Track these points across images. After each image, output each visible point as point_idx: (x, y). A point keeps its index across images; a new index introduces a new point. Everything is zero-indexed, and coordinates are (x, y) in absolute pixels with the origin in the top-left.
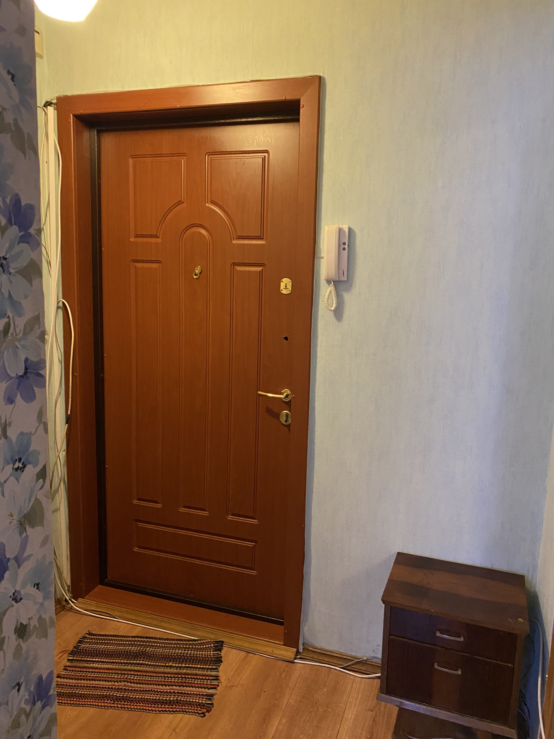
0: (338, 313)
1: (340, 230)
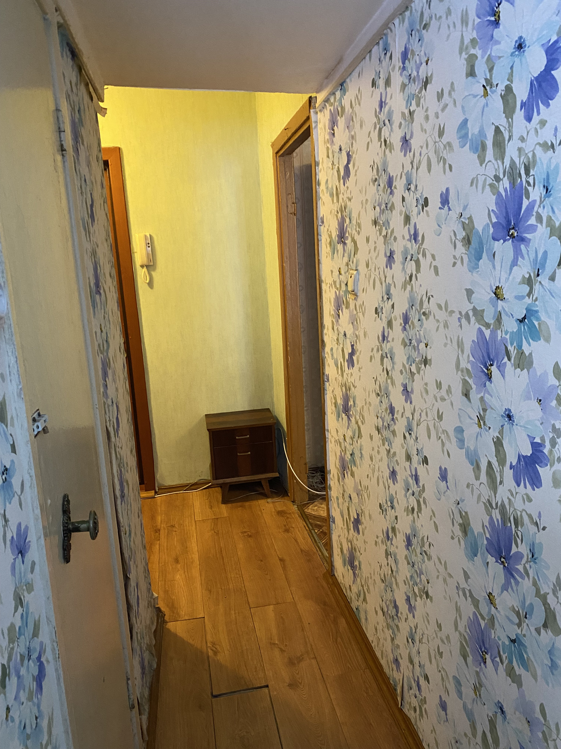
0: (151, 284)
1: (146, 236)
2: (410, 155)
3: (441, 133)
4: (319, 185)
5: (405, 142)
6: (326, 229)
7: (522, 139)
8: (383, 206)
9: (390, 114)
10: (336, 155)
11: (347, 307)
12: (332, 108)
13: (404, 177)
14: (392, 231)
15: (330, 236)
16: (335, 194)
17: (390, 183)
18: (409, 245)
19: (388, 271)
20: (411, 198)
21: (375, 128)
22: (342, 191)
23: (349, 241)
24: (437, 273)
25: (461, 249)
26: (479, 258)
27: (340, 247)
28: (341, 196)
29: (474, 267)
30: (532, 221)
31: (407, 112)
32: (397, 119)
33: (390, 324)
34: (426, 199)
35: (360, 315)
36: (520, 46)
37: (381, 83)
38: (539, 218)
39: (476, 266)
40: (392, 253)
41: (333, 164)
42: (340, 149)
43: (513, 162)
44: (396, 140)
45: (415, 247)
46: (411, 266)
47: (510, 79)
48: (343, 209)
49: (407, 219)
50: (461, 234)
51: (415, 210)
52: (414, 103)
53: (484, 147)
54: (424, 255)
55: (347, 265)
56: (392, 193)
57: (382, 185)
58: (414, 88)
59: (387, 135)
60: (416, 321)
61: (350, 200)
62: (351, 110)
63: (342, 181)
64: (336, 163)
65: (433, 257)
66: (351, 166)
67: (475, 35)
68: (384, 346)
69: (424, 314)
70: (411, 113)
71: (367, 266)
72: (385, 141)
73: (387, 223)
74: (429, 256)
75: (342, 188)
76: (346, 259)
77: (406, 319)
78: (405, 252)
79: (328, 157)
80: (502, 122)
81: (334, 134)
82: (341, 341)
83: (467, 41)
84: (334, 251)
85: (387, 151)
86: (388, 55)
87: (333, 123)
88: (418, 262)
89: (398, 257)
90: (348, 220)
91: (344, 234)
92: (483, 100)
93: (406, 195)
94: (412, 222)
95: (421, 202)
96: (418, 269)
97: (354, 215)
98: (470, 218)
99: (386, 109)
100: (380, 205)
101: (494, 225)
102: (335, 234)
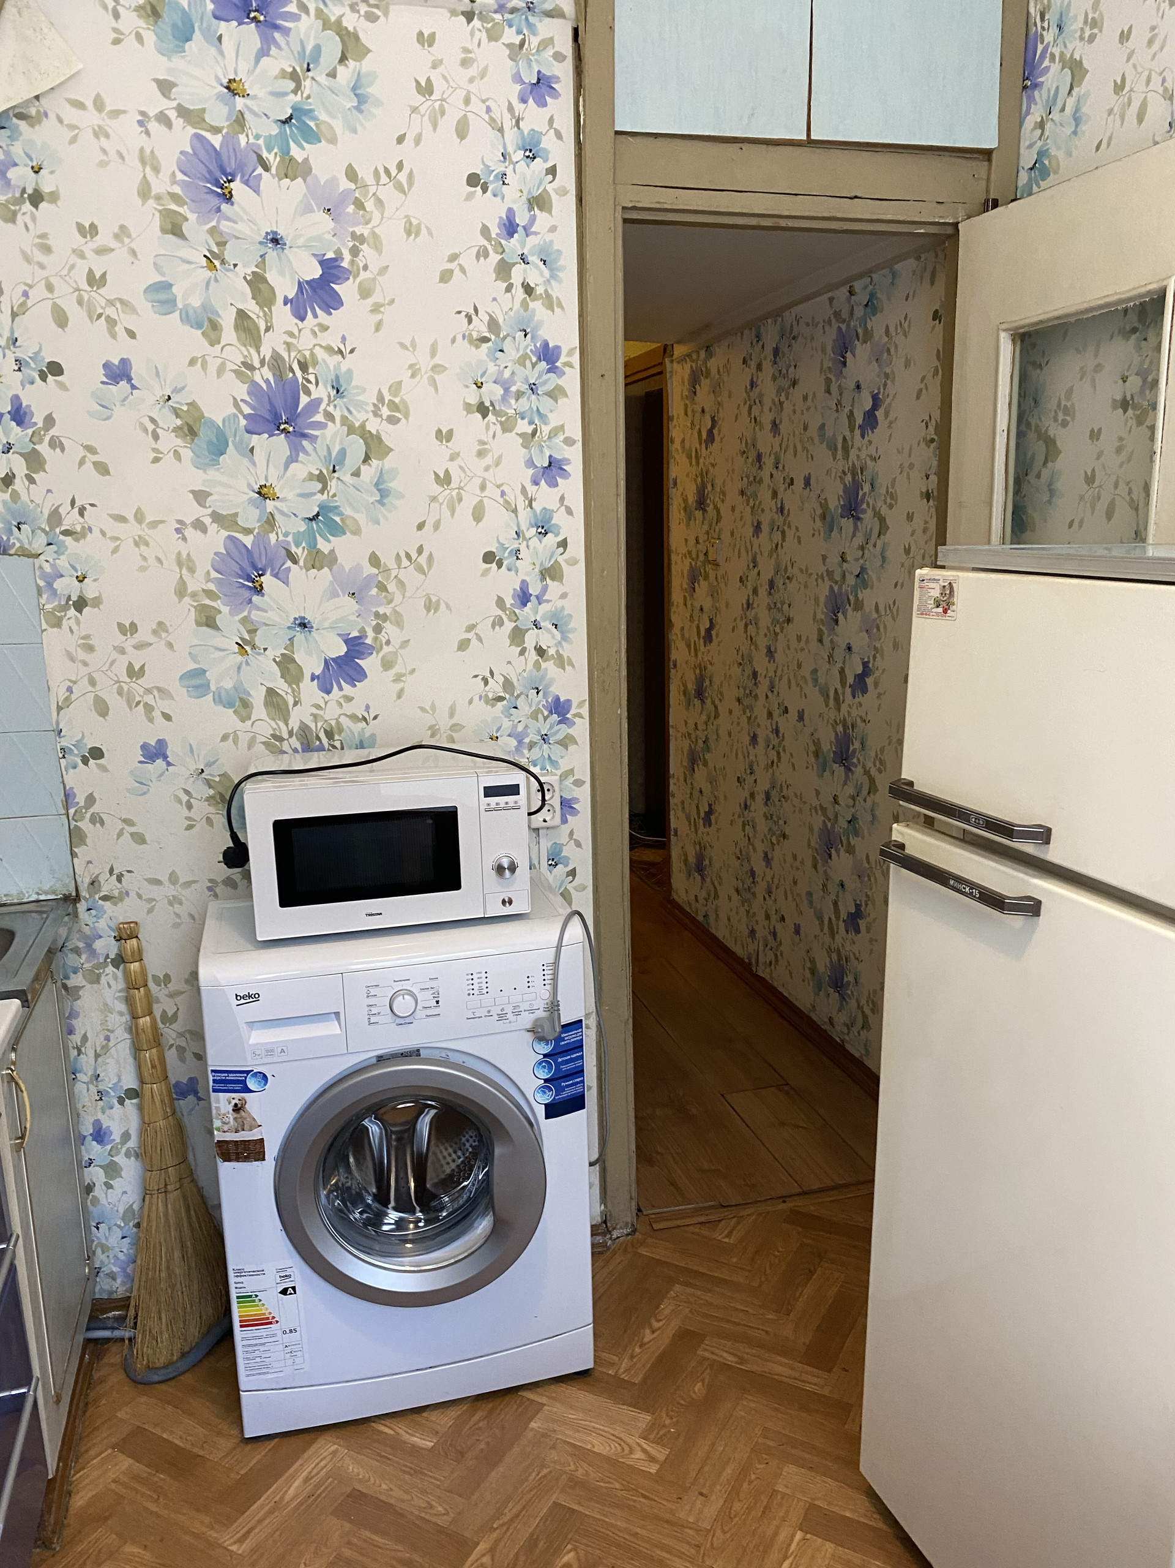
2: (778, 439)
3: (805, 428)
4: (672, 442)
5: (775, 426)
6: (679, 493)
7: (859, 449)
8: (751, 479)
9: (761, 396)
10: (698, 416)
11: (706, 578)
12: (694, 365)
13: (773, 456)
14: (760, 503)
15: (685, 501)
16: (694, 457)
17: (759, 458)
18: (776, 516)
19: (754, 540)
20: (779, 476)
21: (745, 403)
22: (703, 455)
23: (710, 509)
24: (799, 542)
25: (819, 523)
26: (831, 531)
27: (698, 514)
28: (701, 461)
29: (828, 537)
30: (864, 506)
31: (777, 400)
32: (767, 402)
33: (755, 591)
34: (792, 479)
35: (722, 585)
36: (858, 387)
37: (753, 364)
38: (868, 505)
39: (829, 537)
40: (759, 524)
41: (692, 423)
42: (703, 411)
43: (854, 464)
44: (766, 419)
45: (782, 519)
46: (777, 537)
47: (852, 406)
48: (704, 474)
49: (775, 494)
50: (819, 511)
51: (782, 488)
52: (783, 394)
53: (836, 449)
54: (789, 527)
55: (708, 533)
56: (760, 468)
57: (750, 460)
58: (785, 383)
59: (757, 414)
60: (780, 585)
61: (713, 465)
62: (717, 376)
63: (704, 445)
64: (696, 422)
65: (797, 529)
66: (715, 431)
67: (830, 365)
68: (748, 613)
69: (788, 578)
70: (781, 403)
71: (732, 534)
72: (755, 419)
73: (755, 495)
74: (793, 528)
75: (704, 452)
76: (706, 527)
77: (772, 584)
78: (772, 523)
79: (686, 414)
80: (848, 434)
81: (695, 393)
82: (696, 618)
83: (825, 367)
84: (690, 517)
85: (757, 428)
86: (761, 343)
87: (694, 380)
88: (783, 533)
89: (765, 528)
90: (709, 488)
91: (705, 500)
92: (836, 415)
93: (774, 472)
94: (779, 497)
95: (788, 480)
96: (784, 540)
97: (718, 482)
98: (826, 499)
99: (757, 391)
100: (748, 477)
101: (842, 506)
102: (692, 499)
